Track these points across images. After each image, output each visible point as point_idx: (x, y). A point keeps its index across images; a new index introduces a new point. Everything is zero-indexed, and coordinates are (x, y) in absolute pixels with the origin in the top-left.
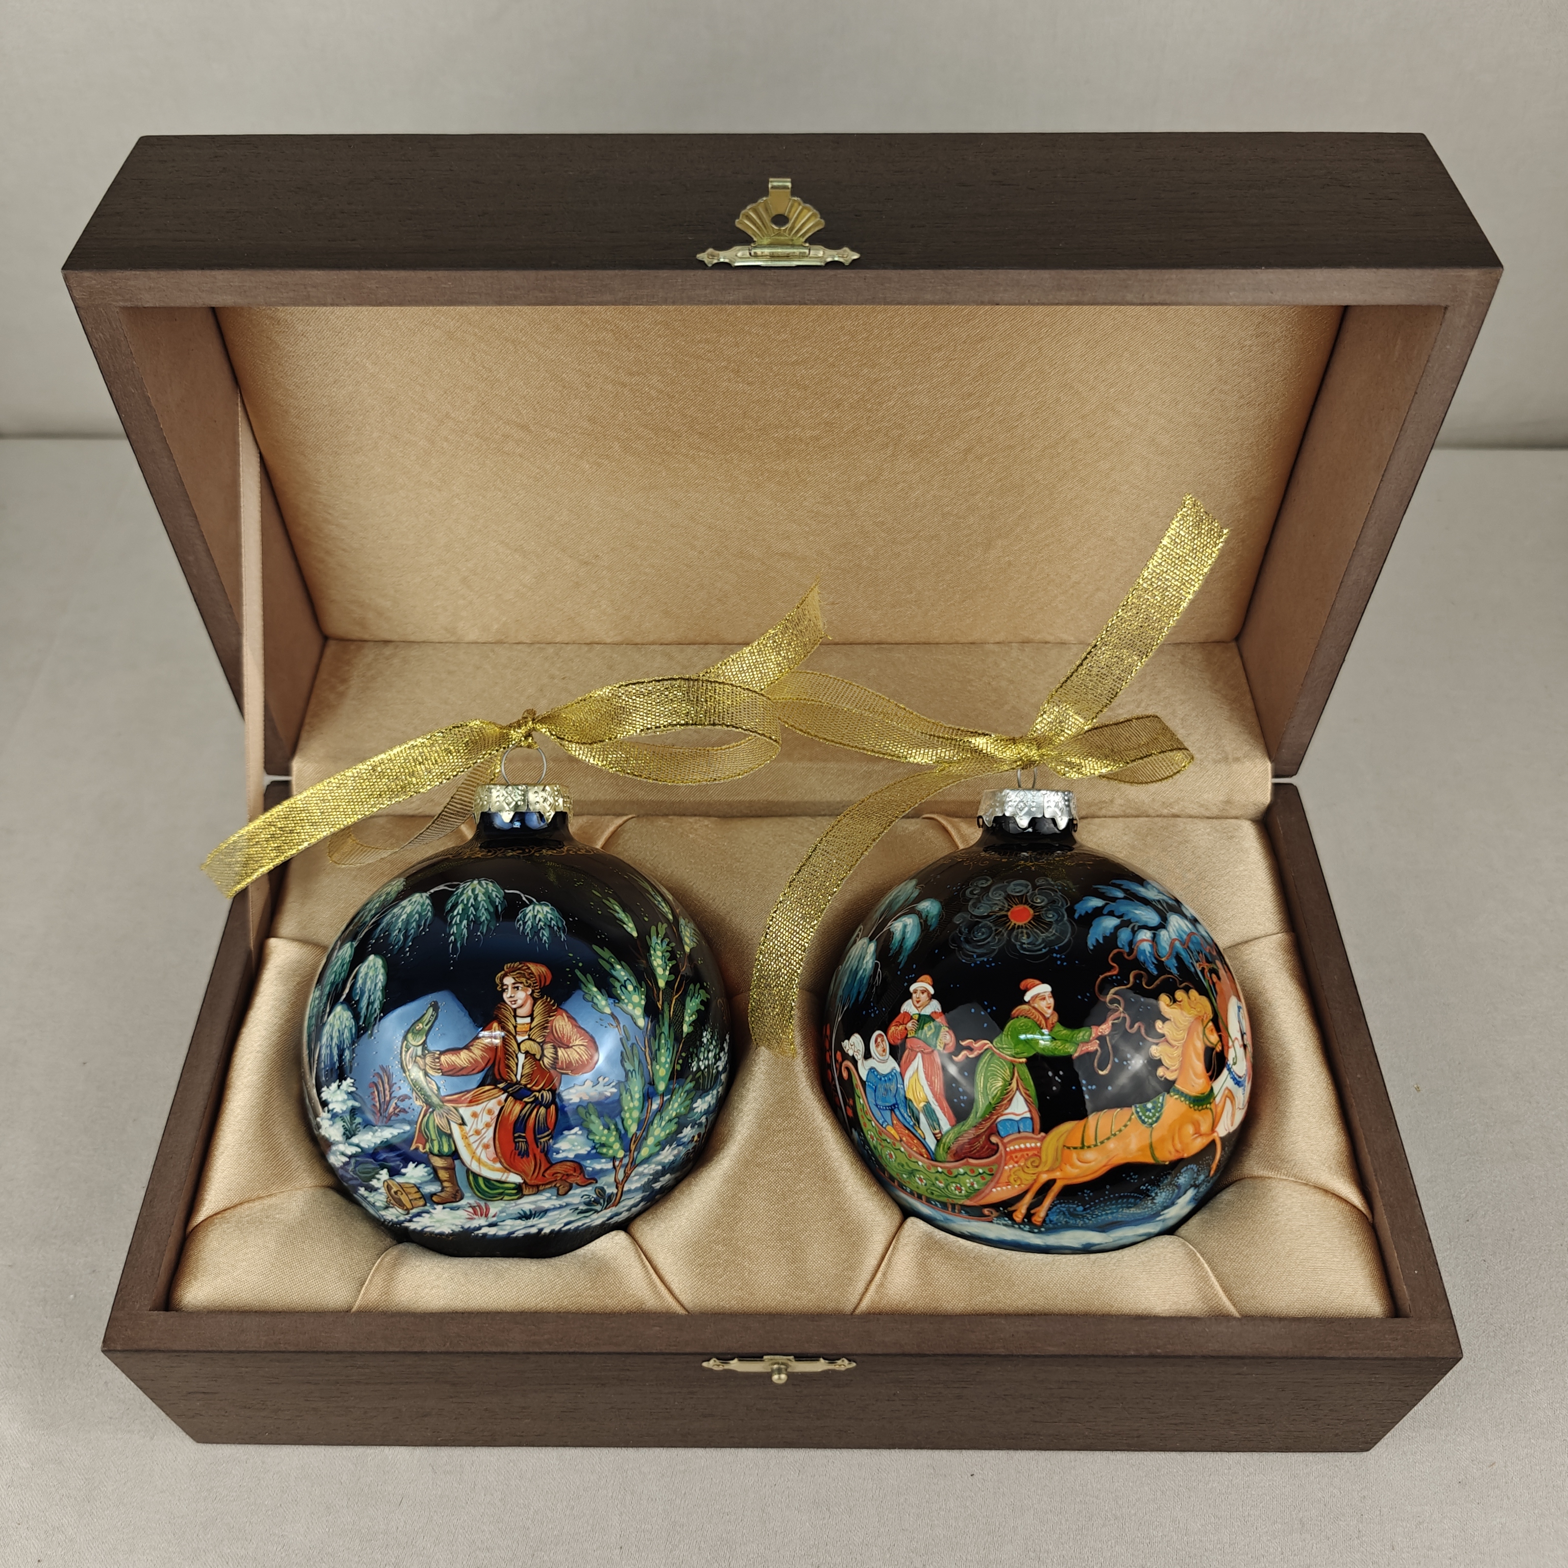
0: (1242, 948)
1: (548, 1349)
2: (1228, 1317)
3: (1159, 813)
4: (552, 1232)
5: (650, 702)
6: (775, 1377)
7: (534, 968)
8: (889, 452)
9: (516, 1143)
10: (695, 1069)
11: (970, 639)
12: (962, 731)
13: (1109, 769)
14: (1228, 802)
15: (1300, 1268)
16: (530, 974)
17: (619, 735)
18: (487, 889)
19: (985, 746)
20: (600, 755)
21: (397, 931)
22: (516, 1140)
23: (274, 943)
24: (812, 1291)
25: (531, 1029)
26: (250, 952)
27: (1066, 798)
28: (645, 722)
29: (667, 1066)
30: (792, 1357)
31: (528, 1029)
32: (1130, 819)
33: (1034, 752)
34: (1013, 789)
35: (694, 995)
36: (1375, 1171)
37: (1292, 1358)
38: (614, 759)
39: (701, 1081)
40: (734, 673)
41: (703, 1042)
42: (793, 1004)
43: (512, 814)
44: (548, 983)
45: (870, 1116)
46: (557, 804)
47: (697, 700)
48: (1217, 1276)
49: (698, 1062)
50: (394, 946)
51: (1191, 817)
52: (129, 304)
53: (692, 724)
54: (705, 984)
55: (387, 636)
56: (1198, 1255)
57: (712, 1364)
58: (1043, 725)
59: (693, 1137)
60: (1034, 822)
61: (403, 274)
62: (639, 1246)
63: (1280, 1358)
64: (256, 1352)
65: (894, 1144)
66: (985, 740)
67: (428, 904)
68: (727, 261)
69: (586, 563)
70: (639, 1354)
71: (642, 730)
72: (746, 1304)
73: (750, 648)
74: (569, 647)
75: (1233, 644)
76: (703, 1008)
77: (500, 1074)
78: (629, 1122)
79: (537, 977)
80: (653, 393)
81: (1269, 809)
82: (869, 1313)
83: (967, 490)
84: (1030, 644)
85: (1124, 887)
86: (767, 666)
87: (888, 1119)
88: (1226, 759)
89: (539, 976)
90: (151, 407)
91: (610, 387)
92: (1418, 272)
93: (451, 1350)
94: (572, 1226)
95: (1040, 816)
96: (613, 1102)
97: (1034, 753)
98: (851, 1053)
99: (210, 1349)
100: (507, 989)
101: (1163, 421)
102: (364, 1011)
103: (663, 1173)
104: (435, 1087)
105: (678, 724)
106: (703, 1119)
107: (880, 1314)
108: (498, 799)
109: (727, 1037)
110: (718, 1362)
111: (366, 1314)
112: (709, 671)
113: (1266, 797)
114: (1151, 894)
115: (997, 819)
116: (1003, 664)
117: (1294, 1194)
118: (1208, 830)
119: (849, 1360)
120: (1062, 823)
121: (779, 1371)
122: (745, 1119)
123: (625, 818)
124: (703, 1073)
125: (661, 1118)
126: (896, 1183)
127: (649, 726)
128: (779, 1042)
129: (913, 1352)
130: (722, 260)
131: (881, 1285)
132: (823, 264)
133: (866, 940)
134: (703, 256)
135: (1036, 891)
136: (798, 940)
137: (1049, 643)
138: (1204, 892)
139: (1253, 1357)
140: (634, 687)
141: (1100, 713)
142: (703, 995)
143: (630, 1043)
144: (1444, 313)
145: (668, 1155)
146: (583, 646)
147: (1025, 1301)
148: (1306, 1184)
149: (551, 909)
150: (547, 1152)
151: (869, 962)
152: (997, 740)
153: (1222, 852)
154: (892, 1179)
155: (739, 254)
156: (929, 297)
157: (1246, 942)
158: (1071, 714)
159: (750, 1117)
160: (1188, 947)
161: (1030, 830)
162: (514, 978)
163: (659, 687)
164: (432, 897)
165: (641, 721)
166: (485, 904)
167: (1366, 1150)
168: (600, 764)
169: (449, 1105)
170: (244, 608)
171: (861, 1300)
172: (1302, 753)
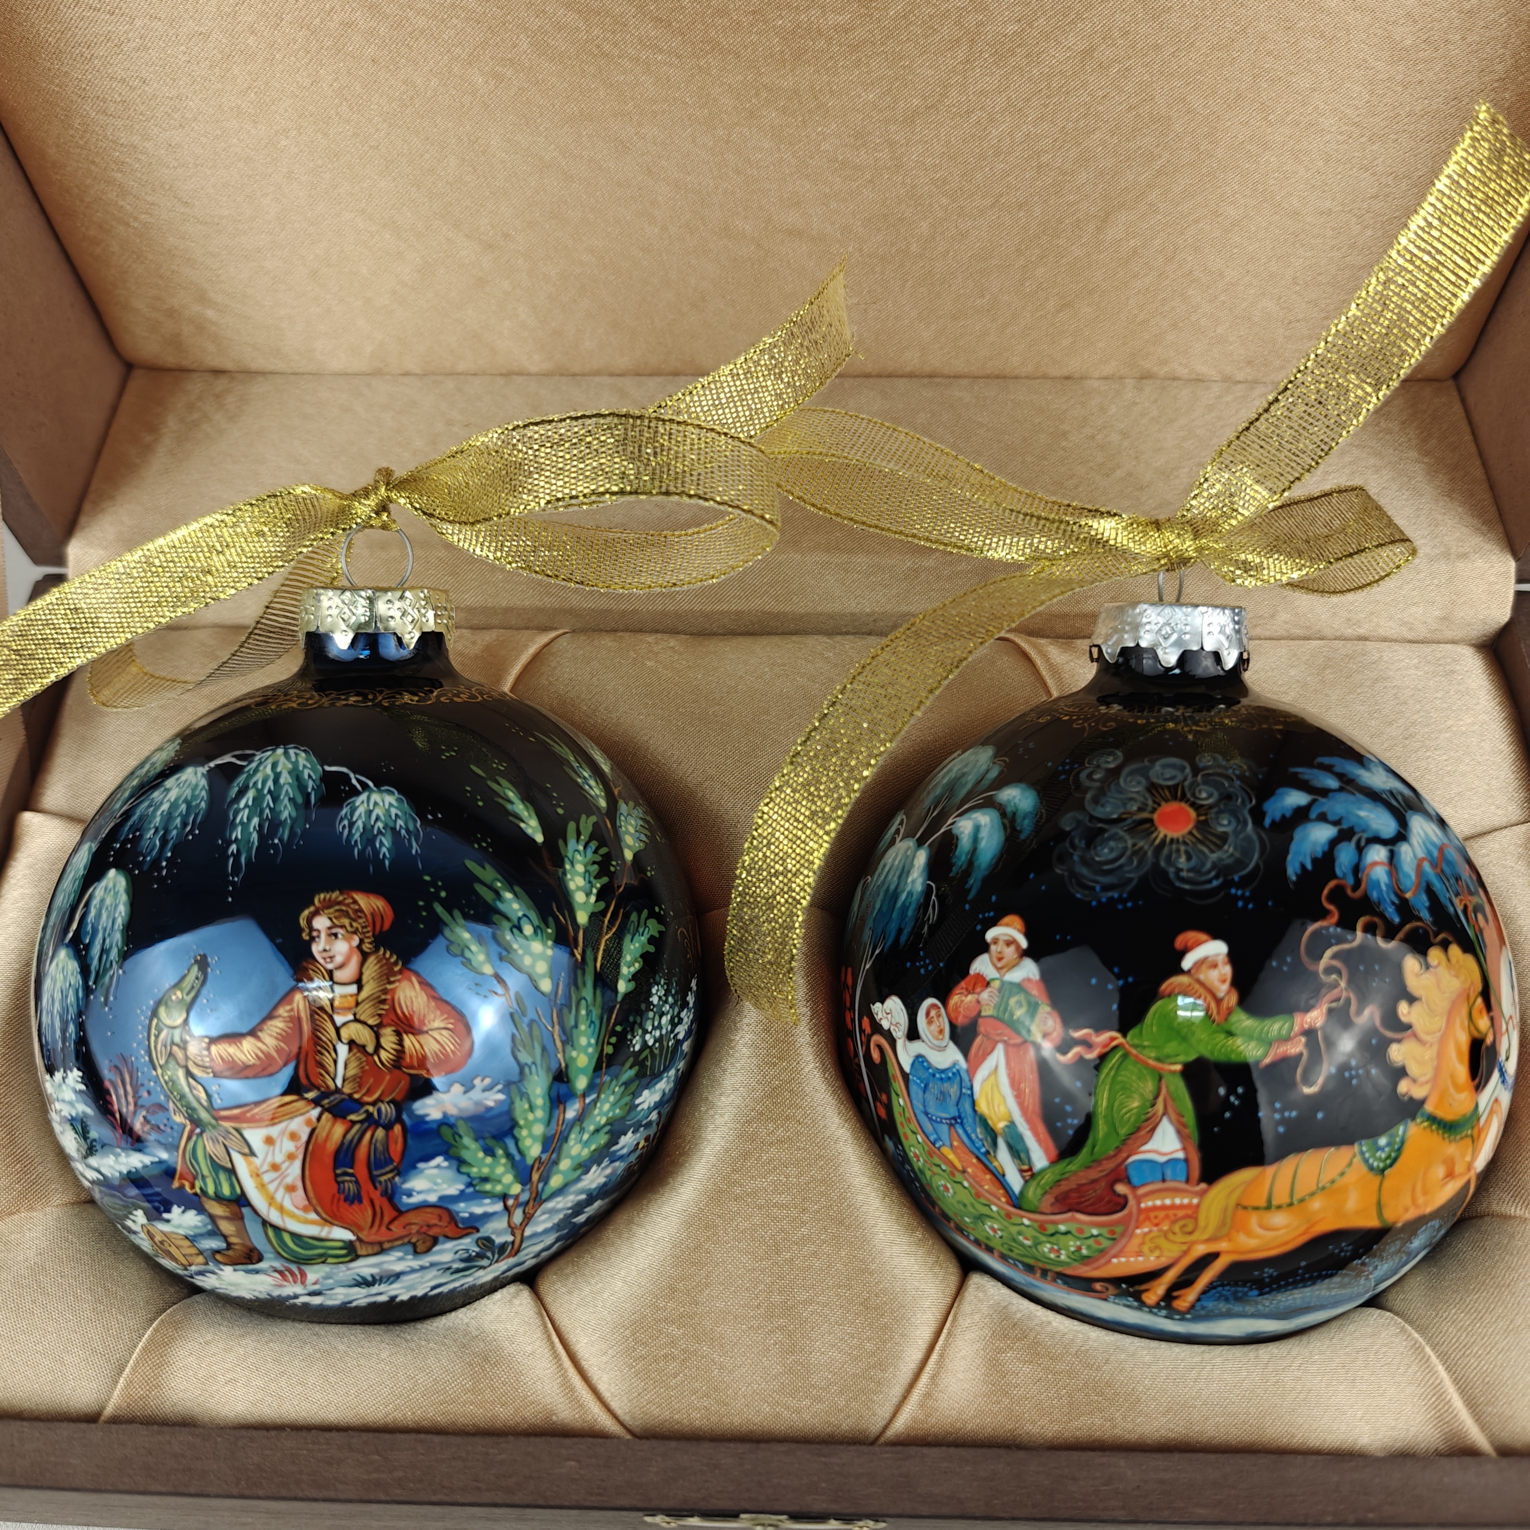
3: (1338, 634)
4: (413, 1298)
5: (561, 454)
7: (368, 903)
8: (961, 55)
9: (338, 1183)
10: (637, 1048)
12: (1074, 509)
13: (1304, 572)
14: (1445, 619)
16: (356, 911)
17: (512, 510)
18: (295, 764)
19: (1113, 533)
20: (490, 542)
21: (152, 831)
22: (340, 1179)
24: (818, 1399)
25: (357, 1004)
27: (1236, 618)
28: (554, 487)
29: (590, 1050)
30: (784, 1517)
31: (353, 1004)
32: (1297, 642)
33: (1188, 543)
34: (1153, 604)
35: (637, 931)
38: (514, 549)
39: (649, 1063)
40: (706, 409)
41: (652, 1003)
42: (794, 951)
43: (351, 635)
44: (387, 926)
45: (914, 1126)
46: (424, 620)
47: (640, 451)
49: (643, 1037)
50: (145, 857)
51: (1385, 640)
53: (631, 493)
54: (657, 909)
58: (1203, 501)
59: (638, 1144)
60: (1185, 658)
65: (953, 1175)
66: (1113, 524)
67: (204, 787)
71: (549, 502)
73: (732, 366)
75: (1450, 383)
76: (652, 949)
77: (308, 1077)
78: (528, 1142)
79: (369, 917)
83: (1082, 123)
84: (1151, 381)
85: (1337, 769)
86: (759, 398)
87: (945, 1136)
88: (1446, 555)
89: (373, 915)
94: (445, 1289)
95: (1195, 648)
96: (499, 1115)
97: (1188, 546)
98: (885, 1025)
100: (319, 937)
102: (95, 962)
103: (590, 1200)
104: (203, 1096)
105: (607, 492)
106: (654, 1116)
108: (330, 612)
109: (693, 984)
112: (663, 404)
114: (1377, 780)
115: (1125, 651)
116: (1113, 409)
118: (1416, 661)
120: (1230, 661)
123: (553, 634)
124: (652, 1052)
125: (582, 1130)
126: (952, 1225)
127: (560, 495)
128: (772, 1001)
133: (911, 843)
135: (1199, 778)
136: (803, 853)
137: (1179, 379)
140: (536, 428)
141: (1297, 482)
142: (653, 928)
143: (526, 1020)
145: (595, 1178)
149: (398, 800)
150: (391, 1195)
151: (916, 880)
152: (1132, 524)
153: (1439, 695)
154: (948, 1218)
158: (1249, 482)
160: (1442, 871)
161: (1177, 671)
162: (330, 919)
163: (576, 429)
164: (211, 775)
165: (547, 486)
166: (290, 791)
168: (491, 557)
169: (227, 1125)
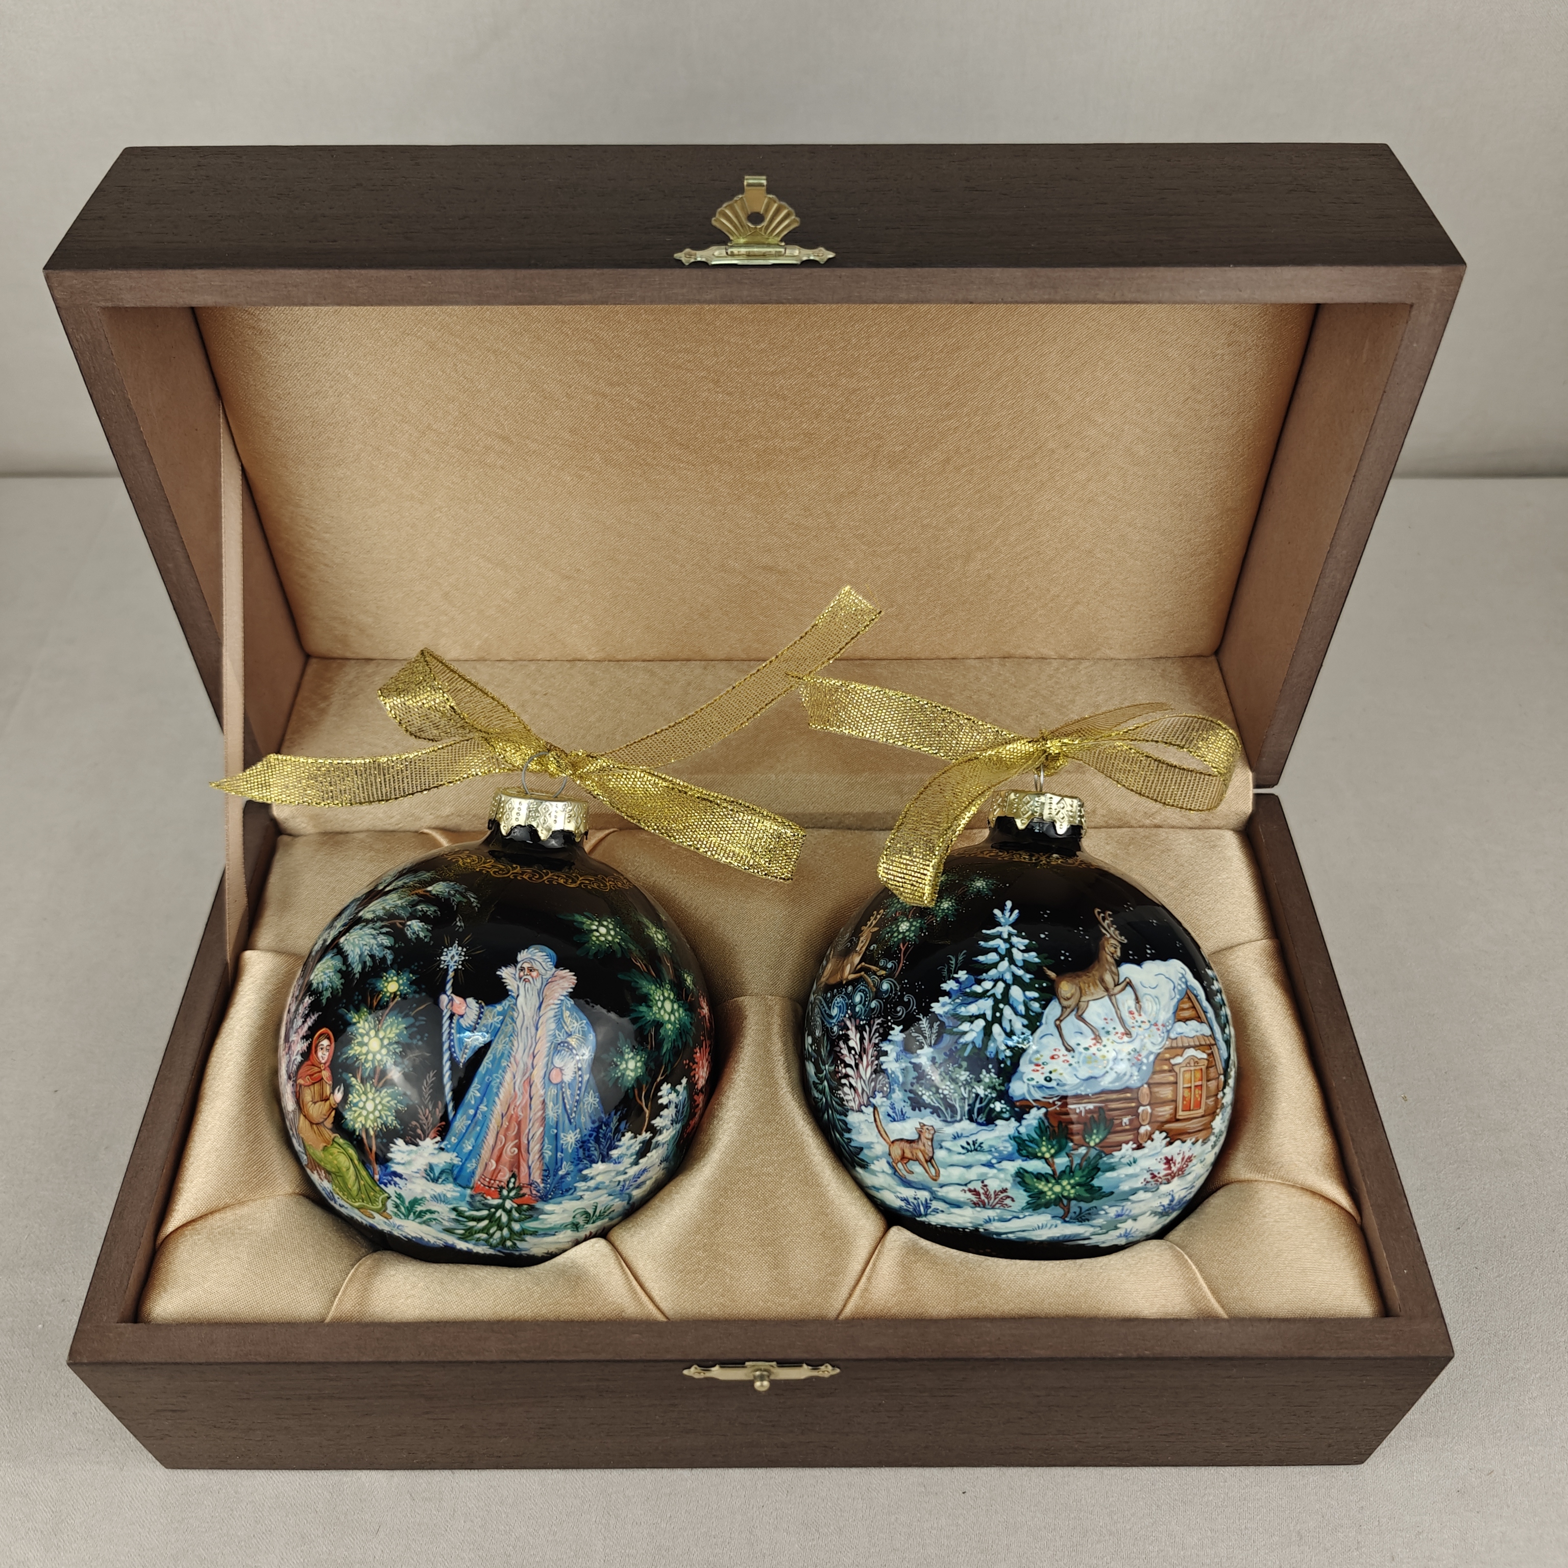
0: (1227, 953)
1: (524, 1356)
2: (1216, 1319)
6: (758, 1384)
11: (952, 655)
15: (1289, 1268)
23: (249, 956)
26: (227, 964)
36: (1362, 1171)
37: (1282, 1359)
48: (1205, 1278)
52: (110, 304)
55: (369, 654)
56: (1186, 1257)
57: (693, 1372)
61: (383, 273)
62: (620, 1254)
63: (1269, 1359)
64: (225, 1364)
68: (704, 260)
69: (568, 578)
70: (618, 1361)
74: (551, 664)
80: (633, 403)
81: (1251, 820)
82: (853, 1319)
90: (131, 409)
91: (590, 397)
92: (1383, 270)
93: (426, 1359)
99: (178, 1360)
101: (1138, 431)
107: (865, 1319)
110: (699, 1369)
111: (341, 1325)
113: (1247, 807)
117: (1282, 1196)
119: (833, 1366)
121: (762, 1378)
122: (725, 1126)
129: (897, 1357)
130: (699, 259)
131: (866, 1290)
132: (799, 262)
134: (680, 256)
138: (1187, 899)
139: (1243, 1358)
144: (1410, 312)
146: (565, 663)
147: (1012, 1305)
148: (1293, 1186)
155: (716, 253)
156: (903, 295)
157: (1232, 947)
159: (731, 1124)
167: (1353, 1151)
170: (224, 618)
171: (844, 1306)
172: (1283, 761)
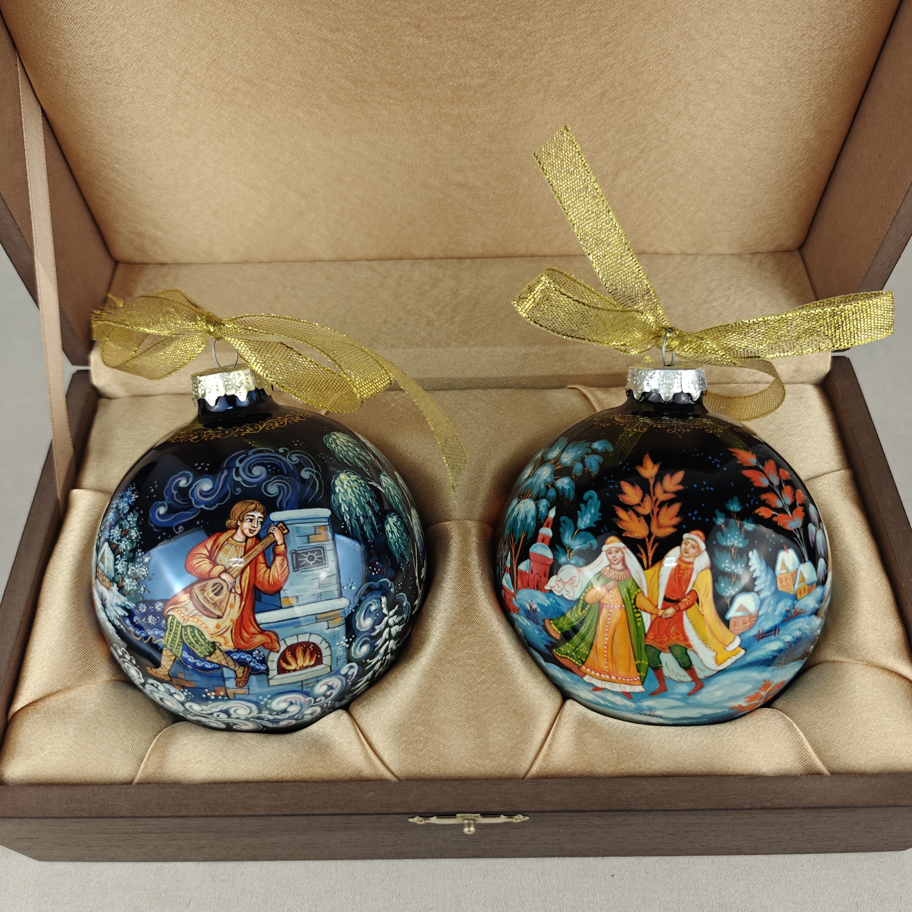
14: (797, 371)
24: (493, 760)
30: (479, 815)
72: (442, 771)
75: (797, 253)
137: (659, 254)
